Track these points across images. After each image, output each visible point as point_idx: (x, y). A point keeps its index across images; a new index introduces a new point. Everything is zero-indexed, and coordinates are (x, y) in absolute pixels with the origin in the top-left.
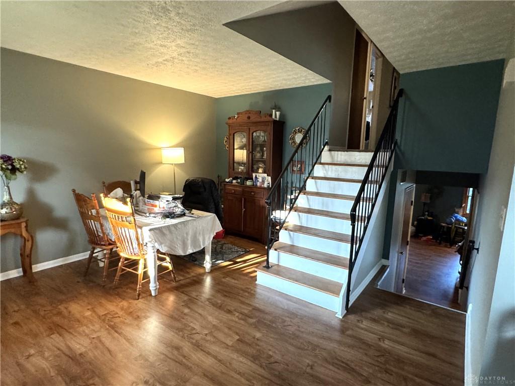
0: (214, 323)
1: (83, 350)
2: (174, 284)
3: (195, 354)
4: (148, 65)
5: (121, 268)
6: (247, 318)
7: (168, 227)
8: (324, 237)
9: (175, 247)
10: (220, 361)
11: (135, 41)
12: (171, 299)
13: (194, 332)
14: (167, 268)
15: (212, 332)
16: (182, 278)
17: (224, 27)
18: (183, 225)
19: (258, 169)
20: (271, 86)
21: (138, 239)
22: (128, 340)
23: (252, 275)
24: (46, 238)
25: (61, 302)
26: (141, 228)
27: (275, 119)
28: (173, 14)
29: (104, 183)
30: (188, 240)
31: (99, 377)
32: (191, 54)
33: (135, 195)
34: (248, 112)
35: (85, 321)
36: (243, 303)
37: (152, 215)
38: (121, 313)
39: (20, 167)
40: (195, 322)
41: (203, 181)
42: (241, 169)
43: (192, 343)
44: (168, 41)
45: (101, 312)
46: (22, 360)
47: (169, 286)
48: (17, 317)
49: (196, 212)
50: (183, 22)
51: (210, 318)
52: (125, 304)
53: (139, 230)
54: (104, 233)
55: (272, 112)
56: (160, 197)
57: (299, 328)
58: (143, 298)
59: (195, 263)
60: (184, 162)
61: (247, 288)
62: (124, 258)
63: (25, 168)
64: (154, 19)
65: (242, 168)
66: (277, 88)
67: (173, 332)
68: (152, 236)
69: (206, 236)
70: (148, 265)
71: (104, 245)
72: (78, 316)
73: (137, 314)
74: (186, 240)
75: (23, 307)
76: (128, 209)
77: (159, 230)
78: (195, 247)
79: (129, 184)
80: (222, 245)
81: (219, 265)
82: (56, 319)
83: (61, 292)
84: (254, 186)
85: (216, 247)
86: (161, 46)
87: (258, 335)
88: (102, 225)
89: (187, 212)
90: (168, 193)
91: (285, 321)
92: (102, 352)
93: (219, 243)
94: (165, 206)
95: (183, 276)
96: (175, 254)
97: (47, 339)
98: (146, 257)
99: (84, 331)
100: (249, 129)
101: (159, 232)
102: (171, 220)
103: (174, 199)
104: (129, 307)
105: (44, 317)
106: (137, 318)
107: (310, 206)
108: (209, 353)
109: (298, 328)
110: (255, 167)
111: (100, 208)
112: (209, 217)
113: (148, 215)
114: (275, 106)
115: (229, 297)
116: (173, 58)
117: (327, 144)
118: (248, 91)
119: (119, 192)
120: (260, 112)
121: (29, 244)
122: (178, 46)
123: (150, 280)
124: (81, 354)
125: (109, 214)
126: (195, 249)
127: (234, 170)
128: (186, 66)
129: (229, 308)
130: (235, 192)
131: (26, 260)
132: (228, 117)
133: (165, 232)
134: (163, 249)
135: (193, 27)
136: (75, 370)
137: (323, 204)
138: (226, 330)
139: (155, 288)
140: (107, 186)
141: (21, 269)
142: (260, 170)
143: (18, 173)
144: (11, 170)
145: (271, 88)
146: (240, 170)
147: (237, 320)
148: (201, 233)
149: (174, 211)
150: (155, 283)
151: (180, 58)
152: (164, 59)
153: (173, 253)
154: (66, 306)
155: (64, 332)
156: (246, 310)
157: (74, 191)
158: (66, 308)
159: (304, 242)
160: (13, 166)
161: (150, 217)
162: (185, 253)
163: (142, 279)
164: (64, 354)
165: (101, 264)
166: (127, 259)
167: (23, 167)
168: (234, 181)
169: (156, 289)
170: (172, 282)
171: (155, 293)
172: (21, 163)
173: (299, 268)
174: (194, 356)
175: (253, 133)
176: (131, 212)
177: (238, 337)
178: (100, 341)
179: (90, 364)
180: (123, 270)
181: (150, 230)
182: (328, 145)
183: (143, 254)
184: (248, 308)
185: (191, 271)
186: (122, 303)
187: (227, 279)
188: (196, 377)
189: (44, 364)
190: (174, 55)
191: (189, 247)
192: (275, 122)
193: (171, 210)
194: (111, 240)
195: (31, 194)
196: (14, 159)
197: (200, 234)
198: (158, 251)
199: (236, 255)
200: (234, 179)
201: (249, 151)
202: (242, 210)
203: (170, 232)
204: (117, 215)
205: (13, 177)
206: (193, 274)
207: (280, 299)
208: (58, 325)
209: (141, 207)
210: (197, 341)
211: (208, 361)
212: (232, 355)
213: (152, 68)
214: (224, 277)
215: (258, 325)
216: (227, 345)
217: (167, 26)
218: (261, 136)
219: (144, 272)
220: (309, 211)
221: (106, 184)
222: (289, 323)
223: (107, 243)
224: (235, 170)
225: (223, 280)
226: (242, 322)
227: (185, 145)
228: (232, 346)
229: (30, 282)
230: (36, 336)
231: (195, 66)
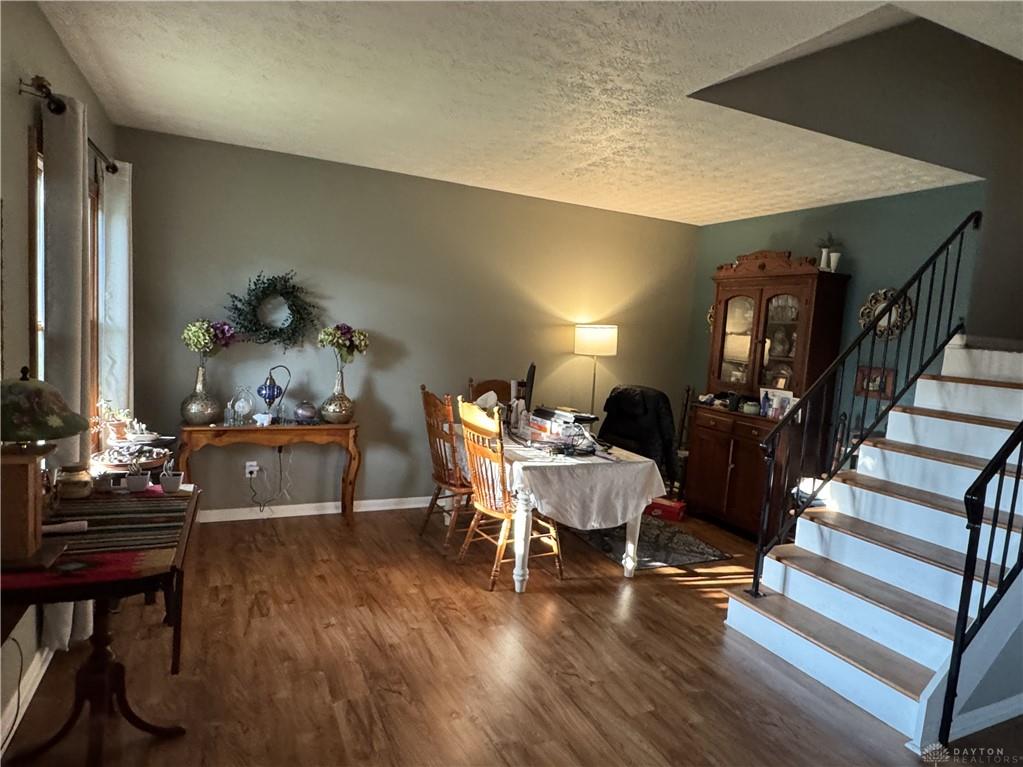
0: (612, 669)
1: (395, 640)
2: (558, 582)
3: (563, 708)
4: (563, 174)
5: (473, 530)
6: (681, 681)
7: (558, 469)
8: (907, 553)
9: (567, 510)
10: (605, 735)
11: (540, 140)
12: (550, 610)
13: (571, 671)
14: (549, 549)
15: (603, 682)
16: (576, 576)
17: (692, 99)
18: (585, 471)
19: (775, 379)
20: (819, 197)
21: (503, 483)
22: (461, 648)
23: (721, 605)
24: (379, 461)
25: (381, 564)
26: (511, 462)
27: (828, 270)
28: (597, 92)
29: (471, 381)
30: (592, 501)
31: (408, 685)
32: (637, 150)
33: (514, 405)
34: (763, 254)
35: (408, 603)
36: (681, 650)
37: (536, 445)
38: (459, 604)
39: (360, 343)
40: (578, 656)
41: (644, 394)
42: (736, 376)
43: (563, 688)
44: (595, 133)
45: (432, 594)
46: (319, 628)
47: (548, 584)
48: (324, 569)
49: (617, 451)
50: (615, 102)
51: (608, 659)
52: (469, 592)
53: (507, 466)
54: (455, 464)
55: (822, 252)
56: (554, 414)
57: (797, 738)
58: (500, 590)
59: (608, 555)
60: (614, 353)
61: (702, 628)
62: (480, 512)
63: (366, 345)
64: (567, 103)
65: (739, 374)
66: (837, 201)
67: (537, 661)
68: (526, 480)
69: (629, 502)
70: (515, 535)
71: (455, 486)
72: (399, 590)
73: (485, 613)
74: (588, 501)
75: (333, 557)
76: (493, 425)
77: (542, 471)
78: (605, 518)
79: (509, 386)
80: (674, 534)
81: (655, 570)
82: (371, 586)
83: (384, 550)
84: (761, 417)
85: (658, 535)
86: (583, 142)
87: (695, 718)
88: (454, 450)
89: (598, 447)
90: (570, 409)
91: (766, 714)
92: (420, 653)
93: (668, 529)
94: (560, 431)
95: (578, 572)
96: (564, 523)
97: (354, 611)
98: (514, 517)
99: (402, 615)
100: (762, 290)
101: (540, 476)
102: (567, 458)
103: (578, 420)
104: (474, 599)
105: (355, 579)
106: (484, 621)
107: (887, 475)
108: (587, 715)
109: (794, 739)
110: (769, 375)
111: (455, 422)
112: (641, 466)
113: (529, 443)
114: (830, 239)
115: (657, 633)
116: (605, 159)
117: (960, 329)
118: (768, 210)
119: (491, 397)
120: (790, 253)
121: (355, 464)
122: (611, 139)
123: (514, 562)
124: (391, 646)
125: (467, 432)
126: (605, 522)
127: (719, 377)
128: (631, 172)
129: (650, 653)
130: (715, 426)
131: (348, 491)
132: (718, 265)
133: (550, 476)
134: (544, 510)
135: (634, 107)
136: (381, 665)
137: (923, 477)
138: (632, 688)
139: (521, 578)
140: (475, 385)
141: (339, 504)
142: (782, 382)
143: (356, 352)
144: (348, 348)
145: (822, 200)
146: (733, 379)
147: (659, 677)
148: (621, 493)
149: (575, 443)
150: (523, 568)
151: (618, 158)
152: (589, 162)
153: (562, 521)
154: (386, 571)
155: (375, 606)
156: (685, 666)
157: (423, 388)
158: (386, 575)
159: (855, 555)
160: (352, 342)
161: (532, 449)
162: (584, 525)
163: (502, 556)
164: (370, 636)
165: (448, 521)
166: (484, 516)
167: (363, 343)
168: (717, 402)
169: (524, 580)
170: (555, 578)
171: (522, 588)
172: (362, 337)
173: (831, 614)
174: (559, 709)
175: (769, 300)
176: (498, 431)
177: (651, 708)
178: (421, 636)
179: (401, 663)
180: (477, 535)
181: (525, 468)
182: (963, 333)
183: (510, 511)
184: (689, 663)
185: (595, 567)
186: (464, 590)
187: (663, 599)
188: (553, 743)
189: (345, 643)
190: (606, 155)
191: (594, 517)
192: (823, 277)
193: (569, 441)
194: (466, 479)
195: (368, 387)
196: (354, 331)
197: (617, 494)
198: (535, 510)
199: (698, 560)
200: (717, 397)
201: (757, 337)
202: (727, 465)
203: (561, 479)
204: (476, 434)
205: (350, 358)
206: (597, 574)
207: (772, 669)
208: (371, 596)
209: (523, 429)
210: (571, 687)
211: (582, 727)
212: (629, 734)
213: (571, 179)
214: (657, 595)
215: (700, 701)
216: (626, 714)
217: (588, 110)
218: (787, 305)
219: (507, 545)
220: (885, 488)
221: (475, 384)
222: (775, 721)
223: (459, 482)
224: (722, 377)
225: (655, 599)
226: (669, 685)
227: (620, 321)
228: (635, 718)
229: (348, 525)
230: (340, 602)
231: (647, 169)
